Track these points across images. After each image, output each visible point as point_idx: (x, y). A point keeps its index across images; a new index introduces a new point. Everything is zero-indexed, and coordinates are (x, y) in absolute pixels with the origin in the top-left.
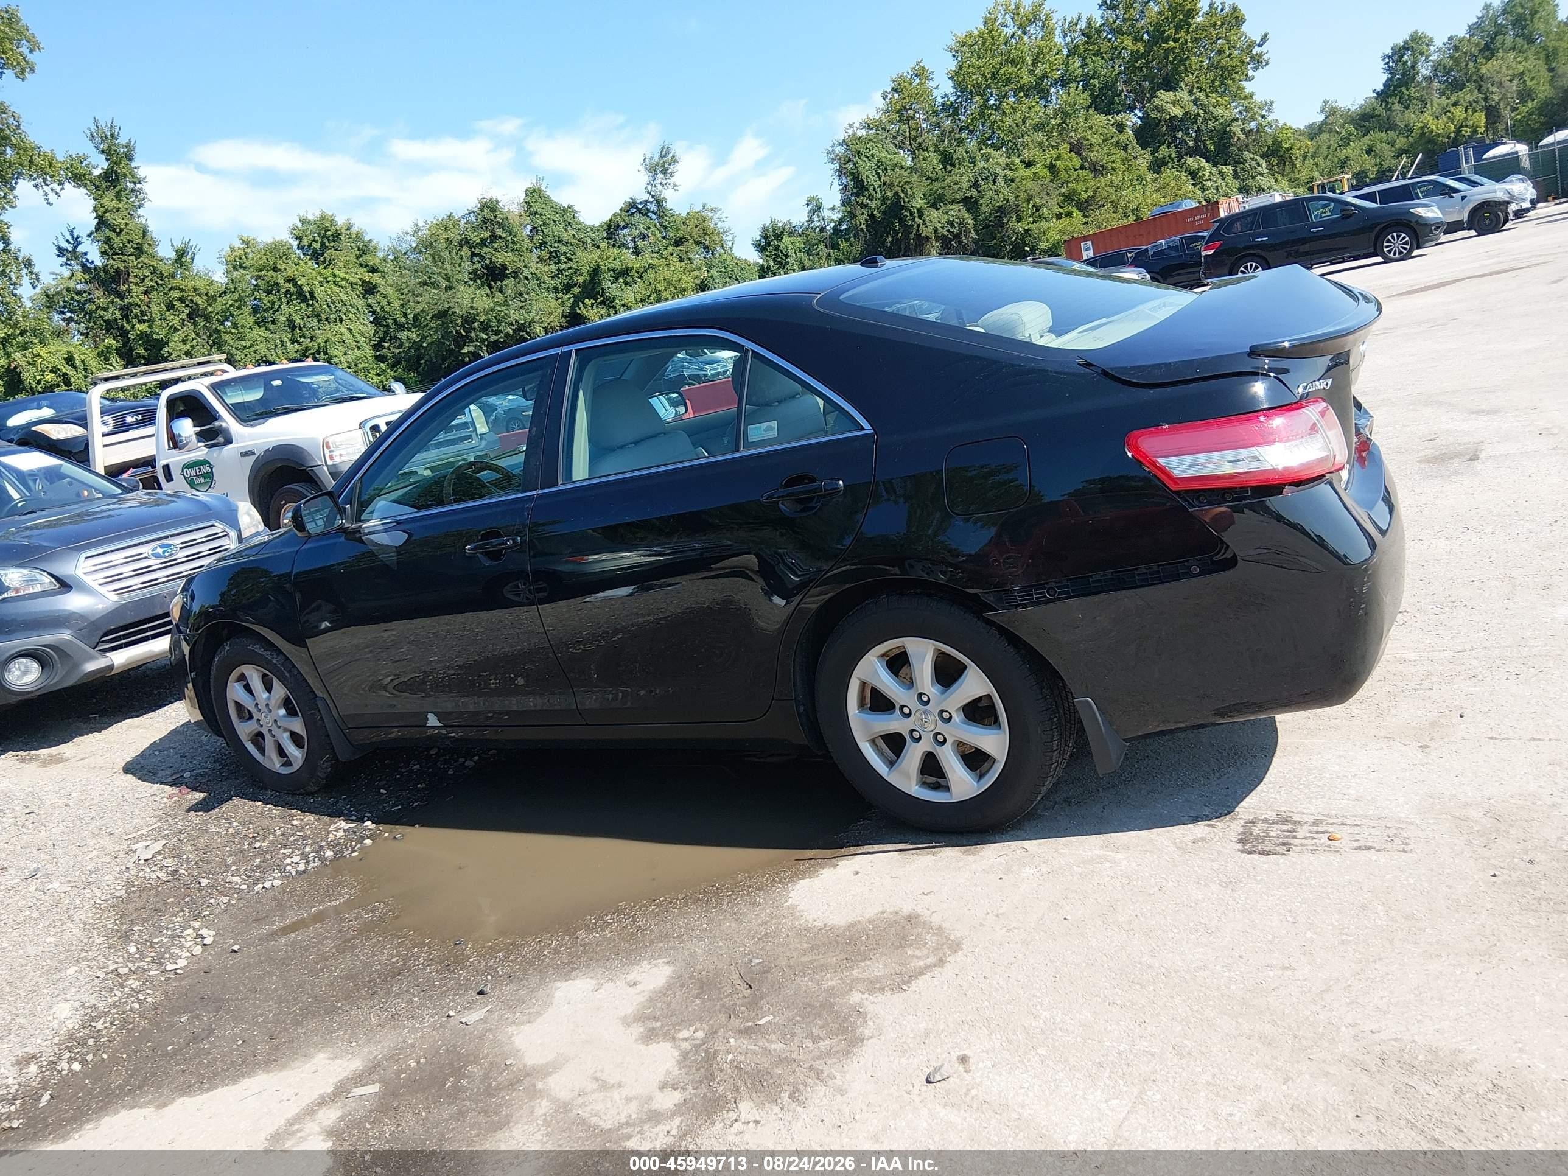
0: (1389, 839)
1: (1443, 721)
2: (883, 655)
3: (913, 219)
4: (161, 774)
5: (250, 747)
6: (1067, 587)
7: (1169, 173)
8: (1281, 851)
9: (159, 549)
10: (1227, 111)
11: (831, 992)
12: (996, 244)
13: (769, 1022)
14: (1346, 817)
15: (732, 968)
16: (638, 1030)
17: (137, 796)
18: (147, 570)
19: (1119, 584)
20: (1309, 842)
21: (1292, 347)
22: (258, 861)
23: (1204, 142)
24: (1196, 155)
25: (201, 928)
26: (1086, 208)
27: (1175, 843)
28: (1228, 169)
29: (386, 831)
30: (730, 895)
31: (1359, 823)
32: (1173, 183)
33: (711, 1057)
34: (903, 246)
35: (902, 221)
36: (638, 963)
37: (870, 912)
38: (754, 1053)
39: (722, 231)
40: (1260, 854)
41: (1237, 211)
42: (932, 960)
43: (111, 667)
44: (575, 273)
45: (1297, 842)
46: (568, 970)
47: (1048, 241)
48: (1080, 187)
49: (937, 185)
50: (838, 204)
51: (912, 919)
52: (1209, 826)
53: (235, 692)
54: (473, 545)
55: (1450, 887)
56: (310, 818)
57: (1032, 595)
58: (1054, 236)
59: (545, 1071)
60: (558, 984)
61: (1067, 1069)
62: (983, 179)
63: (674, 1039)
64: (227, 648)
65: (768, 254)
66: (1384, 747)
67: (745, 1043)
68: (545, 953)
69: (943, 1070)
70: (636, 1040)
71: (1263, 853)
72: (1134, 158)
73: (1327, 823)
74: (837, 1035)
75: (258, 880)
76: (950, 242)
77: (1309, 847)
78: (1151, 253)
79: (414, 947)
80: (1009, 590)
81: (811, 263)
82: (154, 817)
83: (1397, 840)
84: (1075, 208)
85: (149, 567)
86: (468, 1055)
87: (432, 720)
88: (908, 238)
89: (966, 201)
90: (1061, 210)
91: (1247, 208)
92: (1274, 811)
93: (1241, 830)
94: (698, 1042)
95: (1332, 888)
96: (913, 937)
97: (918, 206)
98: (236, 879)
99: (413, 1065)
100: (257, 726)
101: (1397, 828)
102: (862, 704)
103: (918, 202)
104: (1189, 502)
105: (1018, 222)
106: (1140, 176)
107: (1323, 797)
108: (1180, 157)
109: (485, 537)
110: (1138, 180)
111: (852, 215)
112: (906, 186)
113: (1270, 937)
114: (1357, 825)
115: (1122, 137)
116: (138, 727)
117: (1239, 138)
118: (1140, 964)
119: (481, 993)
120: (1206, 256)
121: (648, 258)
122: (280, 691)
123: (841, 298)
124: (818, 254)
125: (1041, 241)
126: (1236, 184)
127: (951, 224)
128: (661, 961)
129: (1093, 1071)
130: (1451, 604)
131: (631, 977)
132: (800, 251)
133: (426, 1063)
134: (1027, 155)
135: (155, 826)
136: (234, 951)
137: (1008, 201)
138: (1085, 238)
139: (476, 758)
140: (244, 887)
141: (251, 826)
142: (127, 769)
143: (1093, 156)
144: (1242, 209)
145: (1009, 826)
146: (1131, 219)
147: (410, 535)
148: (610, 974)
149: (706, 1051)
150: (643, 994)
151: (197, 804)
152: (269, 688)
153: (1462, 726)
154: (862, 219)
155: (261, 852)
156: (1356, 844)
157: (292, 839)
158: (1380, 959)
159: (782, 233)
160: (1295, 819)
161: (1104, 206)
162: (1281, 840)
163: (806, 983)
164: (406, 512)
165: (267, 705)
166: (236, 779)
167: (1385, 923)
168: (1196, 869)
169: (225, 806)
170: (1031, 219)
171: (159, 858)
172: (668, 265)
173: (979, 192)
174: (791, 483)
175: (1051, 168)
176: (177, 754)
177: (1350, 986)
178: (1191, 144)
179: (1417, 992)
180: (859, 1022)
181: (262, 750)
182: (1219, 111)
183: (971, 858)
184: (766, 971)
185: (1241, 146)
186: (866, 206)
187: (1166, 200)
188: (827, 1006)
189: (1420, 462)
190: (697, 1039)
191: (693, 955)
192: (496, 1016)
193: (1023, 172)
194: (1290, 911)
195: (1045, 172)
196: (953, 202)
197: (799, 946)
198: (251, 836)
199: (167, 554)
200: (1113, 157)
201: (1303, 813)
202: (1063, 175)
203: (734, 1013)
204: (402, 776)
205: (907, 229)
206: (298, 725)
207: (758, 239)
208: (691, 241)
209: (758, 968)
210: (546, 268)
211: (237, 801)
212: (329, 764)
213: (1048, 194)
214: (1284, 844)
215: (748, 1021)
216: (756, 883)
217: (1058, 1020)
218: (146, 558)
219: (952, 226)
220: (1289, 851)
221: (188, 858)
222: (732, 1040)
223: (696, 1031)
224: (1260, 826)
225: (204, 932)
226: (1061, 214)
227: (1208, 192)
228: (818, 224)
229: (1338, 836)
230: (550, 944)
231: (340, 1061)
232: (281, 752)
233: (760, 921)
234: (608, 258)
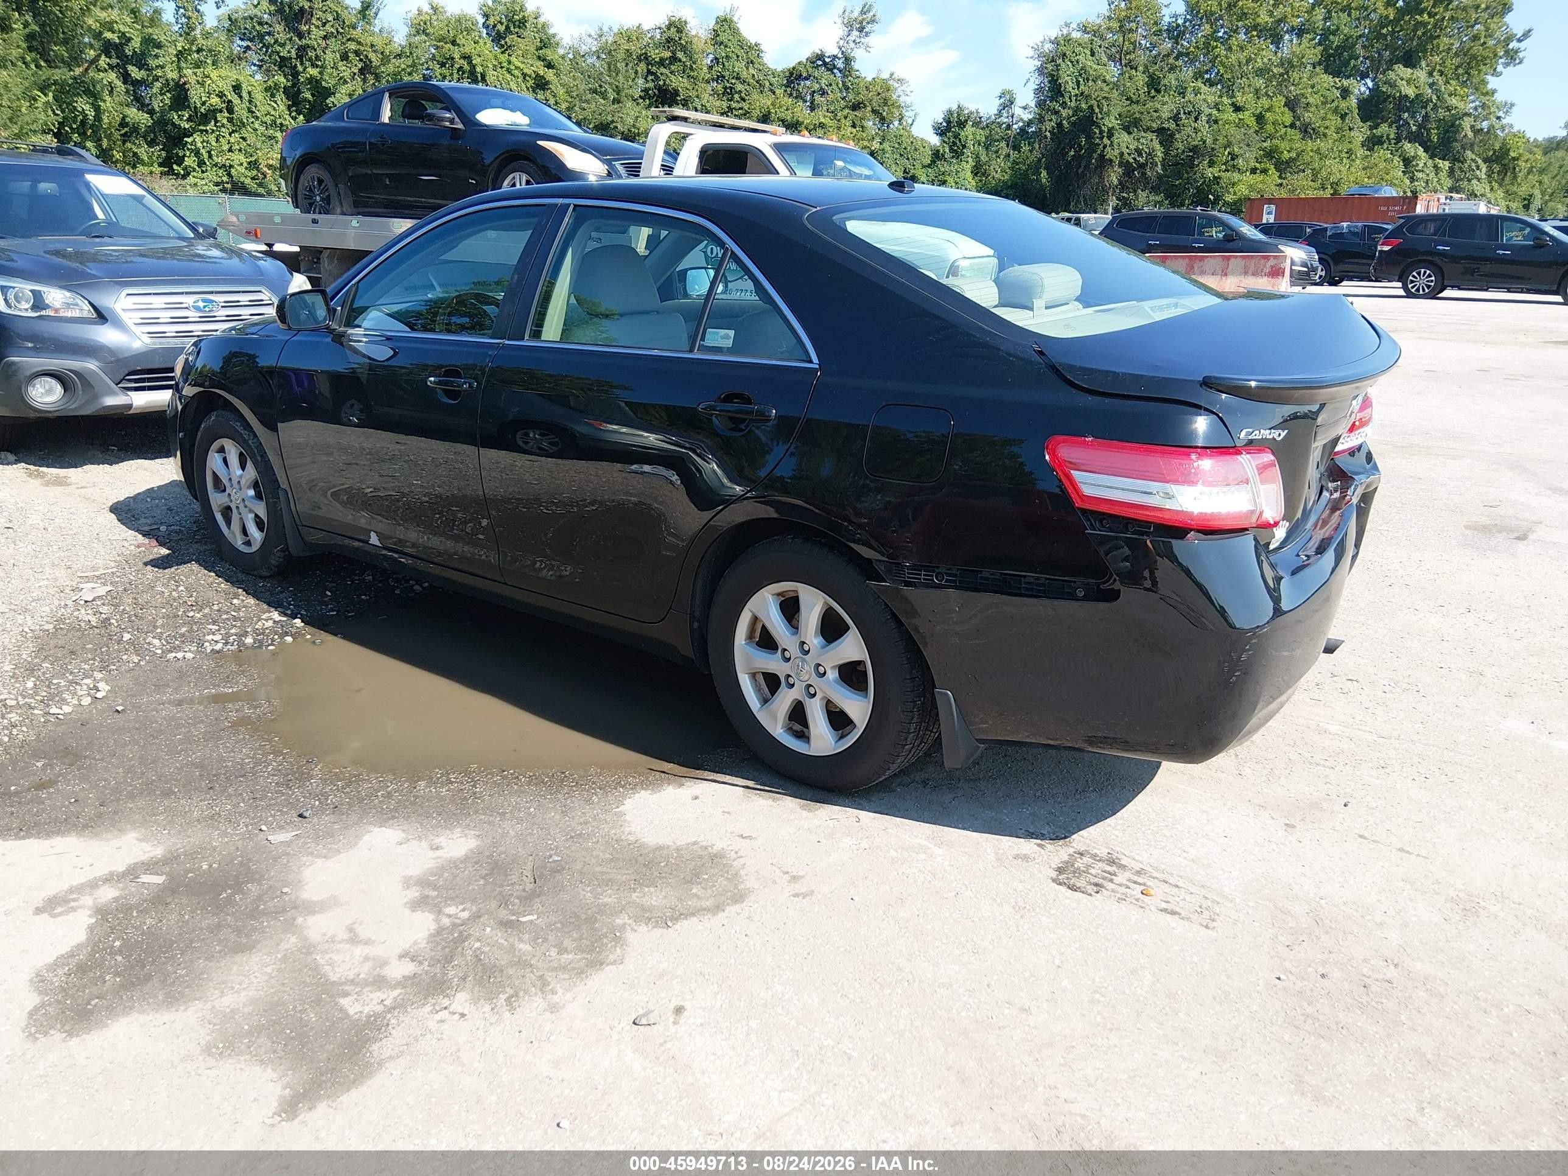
0: (1199, 910)
1: (1325, 805)
2: (779, 594)
3: (1102, 138)
4: (142, 521)
5: (219, 517)
6: (955, 576)
7: (1382, 153)
8: (1089, 891)
9: (200, 301)
10: (1465, 103)
11: (602, 909)
12: (1180, 184)
13: (531, 922)
14: (1172, 875)
15: (531, 858)
16: (414, 893)
17: (110, 537)
18: (184, 321)
19: (1006, 588)
20: (1123, 890)
21: (1257, 387)
22: (184, 630)
23: (1428, 130)
24: (1415, 142)
25: (101, 680)
26: (1285, 169)
27: (996, 854)
28: (1445, 165)
29: (309, 633)
30: (572, 786)
31: (1180, 884)
32: (1382, 165)
33: (463, 938)
34: (1083, 165)
35: (1090, 137)
36: (451, 828)
37: (684, 840)
38: (501, 947)
39: (903, 105)
40: (1069, 888)
41: (1435, 211)
42: (708, 903)
43: (130, 406)
44: (745, 115)
45: (1110, 886)
46: (386, 817)
47: (1235, 194)
48: (1284, 145)
49: (1136, 108)
50: (1033, 104)
51: (717, 858)
52: (1039, 845)
53: (214, 461)
54: (437, 379)
55: (1228, 977)
56: (251, 601)
57: (920, 575)
58: (1242, 190)
59: (311, 909)
60: (371, 828)
61: (765, 1048)
62: (1185, 113)
63: (440, 912)
64: (213, 418)
65: (946, 140)
66: (1252, 815)
67: (499, 936)
68: (379, 794)
69: (651, 1016)
70: (407, 903)
71: (1073, 888)
72: (1350, 129)
73: (1150, 876)
74: (583, 952)
75: (175, 648)
76: (1133, 171)
77: (1118, 895)
78: (1329, 233)
79: (271, 753)
80: (900, 564)
81: (987, 159)
82: (115, 562)
83: (1206, 914)
84: (1272, 167)
85: (187, 318)
86: (257, 872)
87: (374, 539)
88: (1091, 157)
89: (1161, 131)
90: (1258, 165)
91: (1447, 211)
92: (1108, 848)
93: (1066, 858)
94: (458, 921)
95: (1116, 943)
96: (706, 877)
97: (1110, 126)
98: (156, 642)
99: (205, 867)
100: (227, 499)
101: (1213, 901)
102: (750, 636)
103: (1111, 122)
104: (1091, 523)
105: (1210, 167)
106: (1351, 149)
107: (1163, 848)
108: (1398, 140)
109: (448, 374)
110: (1347, 153)
111: (1041, 119)
112: (1103, 101)
113: (1027, 974)
114: (1177, 886)
115: (1343, 105)
116: (146, 469)
117: (1466, 135)
118: (892, 964)
119: (301, 816)
120: (1381, 252)
121: (821, 116)
122: (251, 472)
123: (834, 218)
124: (997, 152)
125: (1229, 193)
126: (1449, 183)
127: (1139, 152)
128: (473, 832)
129: (787, 1058)
130: (1405, 686)
131: (438, 840)
132: (979, 144)
133: (217, 869)
134: (1240, 99)
135: (111, 570)
136: (117, 711)
137: (1204, 142)
138: (1270, 201)
139: (426, 585)
140: (159, 651)
141: (195, 594)
142: (115, 509)
143: (1307, 116)
144: (1441, 211)
145: (855, 792)
146: (1328, 193)
147: (395, 354)
148: (421, 832)
149: (461, 933)
150: (439, 860)
151: (158, 559)
152: (243, 467)
153: (1340, 815)
154: (1049, 125)
155: (192, 622)
156: (1164, 905)
157: (224, 617)
158: (1117, 1029)
159: (966, 121)
160: (1122, 862)
161: (1304, 171)
162: (1096, 880)
163: (586, 894)
164: (399, 329)
165: (239, 482)
166: (206, 544)
167: (1144, 994)
168: (1001, 885)
169: (182, 568)
170: (1224, 167)
171: (99, 603)
172: (839, 128)
173: (1177, 125)
174: (729, 398)
175: (1260, 118)
176: (166, 505)
177: (1073, 1047)
178: (1414, 128)
179: (1132, 1074)
180: (609, 945)
181: (228, 523)
182: (1454, 101)
183: (805, 813)
184: (558, 870)
185: (1466, 144)
186: (1057, 113)
187: (1370, 181)
188: (591, 921)
189: (1466, 527)
190: (459, 918)
191: (504, 835)
192: (300, 842)
193: (1230, 115)
194: (1062, 954)
195: (1252, 122)
196: (1148, 129)
197: (601, 854)
198: (190, 603)
199: (207, 309)
200: (1327, 123)
201: (1134, 859)
202: (1269, 128)
203: (506, 904)
204: (353, 582)
205: (1093, 147)
206: (261, 510)
207: (940, 121)
208: (869, 109)
209: (553, 865)
210: (718, 103)
211: (194, 566)
212: (282, 554)
213: (1248, 145)
214: (1096, 885)
215: (513, 915)
216: (603, 781)
217: (786, 997)
218: (186, 308)
219: (1140, 155)
220: (1097, 892)
221: (124, 610)
222: (488, 929)
223: (463, 910)
224: (1087, 860)
225: (102, 685)
226: (1256, 169)
227: (1416, 183)
228: (1006, 120)
229: (1152, 892)
230: (388, 787)
231: (145, 844)
232: (245, 532)
233: (582, 820)
234: (780, 107)
